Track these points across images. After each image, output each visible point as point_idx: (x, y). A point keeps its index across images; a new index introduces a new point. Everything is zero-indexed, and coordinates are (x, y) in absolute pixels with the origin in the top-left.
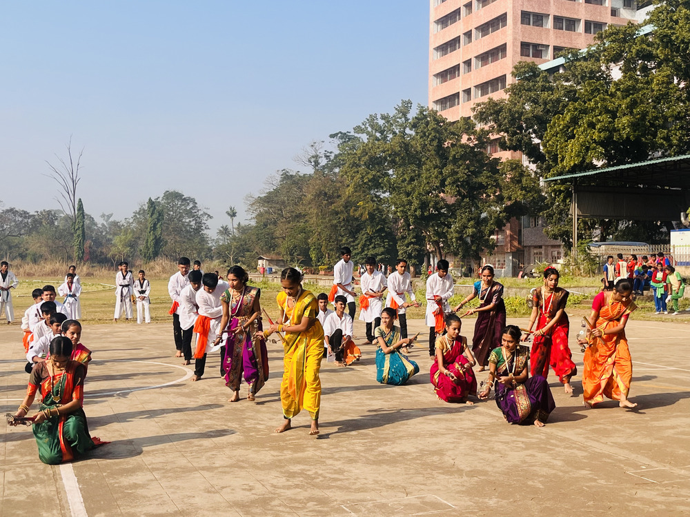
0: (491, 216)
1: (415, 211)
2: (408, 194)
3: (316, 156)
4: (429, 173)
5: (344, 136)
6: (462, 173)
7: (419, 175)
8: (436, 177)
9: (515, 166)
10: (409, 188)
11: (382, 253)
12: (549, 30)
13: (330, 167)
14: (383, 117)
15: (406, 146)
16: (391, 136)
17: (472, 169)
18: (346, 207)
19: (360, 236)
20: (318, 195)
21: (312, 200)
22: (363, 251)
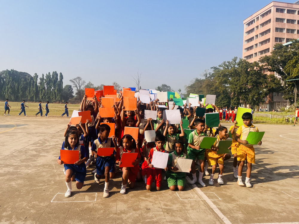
0: (263, 92)
1: (238, 90)
2: (236, 85)
3: (206, 74)
4: (243, 79)
5: (215, 68)
6: (254, 79)
7: (240, 80)
8: (245, 80)
9: (272, 77)
10: (236, 83)
11: (226, 103)
12: (285, 33)
13: (210, 77)
14: (228, 62)
15: (235, 71)
16: (230, 68)
17: (257, 77)
18: (215, 89)
19: (219, 97)
20: (207, 86)
21: (205, 87)
22: (220, 102)
